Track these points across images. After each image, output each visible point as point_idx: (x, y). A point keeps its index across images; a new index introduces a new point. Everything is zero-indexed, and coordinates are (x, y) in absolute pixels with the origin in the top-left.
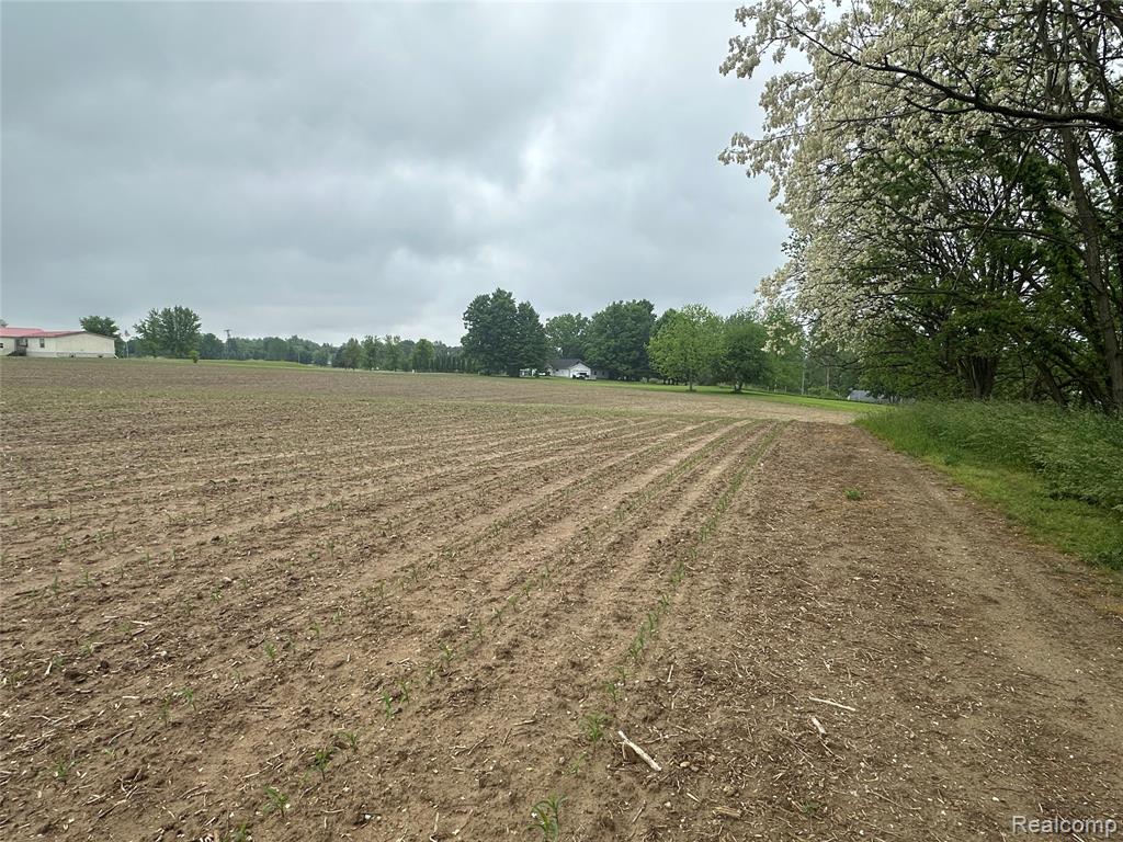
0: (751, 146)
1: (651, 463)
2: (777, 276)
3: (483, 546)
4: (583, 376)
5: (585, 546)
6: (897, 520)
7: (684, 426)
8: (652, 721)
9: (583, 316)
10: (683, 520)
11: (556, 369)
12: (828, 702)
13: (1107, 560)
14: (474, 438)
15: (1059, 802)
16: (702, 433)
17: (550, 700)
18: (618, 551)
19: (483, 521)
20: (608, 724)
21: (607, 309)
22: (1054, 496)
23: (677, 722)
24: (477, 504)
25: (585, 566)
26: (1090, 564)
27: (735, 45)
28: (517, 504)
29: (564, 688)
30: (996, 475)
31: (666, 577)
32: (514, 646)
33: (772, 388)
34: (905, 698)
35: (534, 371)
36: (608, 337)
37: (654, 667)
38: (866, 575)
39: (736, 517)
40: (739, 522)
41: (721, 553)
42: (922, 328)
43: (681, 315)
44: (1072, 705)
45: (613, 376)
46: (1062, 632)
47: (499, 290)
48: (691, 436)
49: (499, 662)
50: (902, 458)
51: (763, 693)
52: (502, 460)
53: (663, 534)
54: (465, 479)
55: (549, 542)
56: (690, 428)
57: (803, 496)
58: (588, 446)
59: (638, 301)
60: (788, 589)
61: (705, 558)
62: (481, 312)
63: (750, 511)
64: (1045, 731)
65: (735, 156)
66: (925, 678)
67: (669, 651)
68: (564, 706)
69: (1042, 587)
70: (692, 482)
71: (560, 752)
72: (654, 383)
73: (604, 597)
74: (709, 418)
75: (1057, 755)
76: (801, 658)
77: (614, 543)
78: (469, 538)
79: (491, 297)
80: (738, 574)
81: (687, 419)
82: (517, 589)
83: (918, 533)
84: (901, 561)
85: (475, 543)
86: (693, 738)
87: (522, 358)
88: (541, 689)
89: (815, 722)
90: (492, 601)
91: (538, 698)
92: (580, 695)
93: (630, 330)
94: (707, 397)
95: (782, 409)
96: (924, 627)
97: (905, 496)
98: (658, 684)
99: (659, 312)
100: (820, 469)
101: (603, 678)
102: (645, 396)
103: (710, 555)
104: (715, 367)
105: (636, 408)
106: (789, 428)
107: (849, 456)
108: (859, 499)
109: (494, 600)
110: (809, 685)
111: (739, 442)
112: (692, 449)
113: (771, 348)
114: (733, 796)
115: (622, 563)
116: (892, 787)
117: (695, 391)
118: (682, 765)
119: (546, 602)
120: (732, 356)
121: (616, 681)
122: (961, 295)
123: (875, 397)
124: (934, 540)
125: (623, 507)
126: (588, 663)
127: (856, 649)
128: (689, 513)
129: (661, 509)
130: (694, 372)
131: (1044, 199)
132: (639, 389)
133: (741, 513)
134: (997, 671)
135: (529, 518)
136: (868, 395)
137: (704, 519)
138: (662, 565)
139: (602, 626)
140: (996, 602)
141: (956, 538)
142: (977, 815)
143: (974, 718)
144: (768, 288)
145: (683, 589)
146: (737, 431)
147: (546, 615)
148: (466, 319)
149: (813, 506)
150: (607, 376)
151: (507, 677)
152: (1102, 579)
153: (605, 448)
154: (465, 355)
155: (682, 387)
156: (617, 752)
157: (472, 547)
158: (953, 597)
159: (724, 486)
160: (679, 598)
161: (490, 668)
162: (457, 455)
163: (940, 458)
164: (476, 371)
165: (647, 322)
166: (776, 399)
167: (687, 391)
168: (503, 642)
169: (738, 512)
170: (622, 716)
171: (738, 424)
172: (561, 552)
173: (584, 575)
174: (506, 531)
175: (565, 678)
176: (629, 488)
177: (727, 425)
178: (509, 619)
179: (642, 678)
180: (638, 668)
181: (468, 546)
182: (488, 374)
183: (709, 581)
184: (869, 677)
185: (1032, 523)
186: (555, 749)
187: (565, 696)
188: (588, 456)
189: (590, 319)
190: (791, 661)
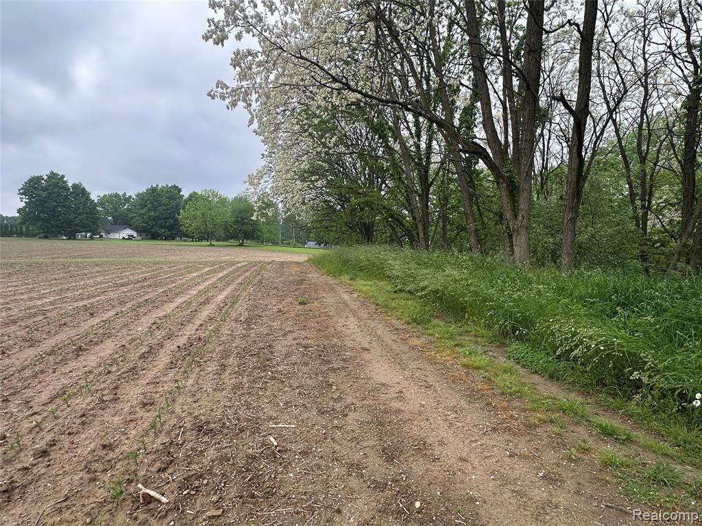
0: (229, 90)
1: (177, 295)
2: (257, 174)
3: (27, 373)
4: (130, 238)
5: (121, 359)
6: (324, 313)
7: (203, 268)
8: (164, 470)
9: (128, 195)
10: (197, 330)
11: (108, 232)
12: (280, 425)
13: (415, 320)
14: (26, 288)
15: (389, 445)
16: (215, 272)
17: (82, 478)
18: (147, 358)
19: (31, 353)
20: (129, 482)
21: (147, 190)
22: (395, 292)
23: (183, 465)
24: (25, 340)
25: (120, 373)
26: (409, 323)
27: (212, 24)
28: (64, 336)
29: (95, 466)
30: (372, 283)
31: (182, 370)
32: (51, 446)
33: (262, 242)
34: (321, 412)
35: (88, 235)
36: (149, 210)
37: (169, 433)
38: (306, 347)
39: (233, 324)
40: (234, 326)
41: (221, 348)
42: (339, 207)
43: (201, 196)
44: (397, 395)
45: (154, 237)
46: (395, 359)
47: (52, 173)
48: (207, 274)
49: (36, 462)
50: (329, 278)
51: (242, 431)
52: (51, 303)
53: (182, 341)
54: (14, 322)
55: (91, 360)
56: (207, 269)
57: (275, 305)
58: (129, 287)
59: (170, 186)
60: (261, 363)
61: (210, 352)
62: (36, 189)
63: (242, 318)
64: (386, 412)
65: (218, 95)
66: (332, 398)
67: (180, 419)
68: (94, 480)
69: (388, 338)
70: (205, 304)
71: (88, 514)
72: (185, 241)
73: (133, 392)
74: (220, 263)
75: (389, 422)
76: (267, 403)
77: (144, 353)
78: (14, 369)
79: (45, 177)
80: (231, 359)
81: (206, 264)
82: (59, 401)
83: (334, 319)
84: (324, 336)
85: (19, 372)
86: (194, 472)
87: (77, 225)
88: (74, 473)
89: (272, 439)
90: (33, 415)
91: (71, 479)
92: (108, 467)
93: (165, 205)
94: (221, 249)
95: (269, 255)
96: (334, 370)
97: (329, 299)
98: (171, 443)
99: (185, 194)
100: (285, 289)
101: (128, 450)
102: (178, 249)
103: (214, 351)
104: (226, 229)
105: (171, 258)
106: (270, 265)
107: (303, 280)
108: (305, 304)
109: (35, 413)
110: (271, 418)
111: (239, 276)
112: (207, 283)
113: (257, 218)
114: (217, 502)
115: (150, 366)
116: (312, 464)
117: (214, 245)
118: (184, 493)
119: (84, 406)
120: (235, 223)
121: (139, 450)
122: (355, 189)
123: (320, 245)
124: (342, 321)
125: (154, 327)
126: (117, 442)
127: (298, 391)
128: (201, 325)
129: (182, 324)
130: (212, 233)
131: (386, 142)
132: (175, 245)
133: (236, 320)
134: (367, 386)
135: (74, 345)
136: (316, 244)
137: (211, 328)
138: (180, 362)
139: (130, 413)
140: (368, 350)
141: (352, 319)
142: (352, 465)
143: (354, 414)
144: (253, 180)
145: (194, 376)
146: (238, 269)
147: (83, 415)
148: (22, 194)
149: (280, 311)
150: (150, 236)
151: (43, 471)
152: (412, 330)
153: (143, 287)
154: (23, 223)
155: (205, 243)
156: (136, 499)
157: (17, 375)
158: (348, 351)
159: (226, 305)
160: (191, 381)
161: (26, 468)
162: (8, 303)
163: (348, 277)
164: (34, 236)
165: (177, 200)
166: (265, 249)
167: (208, 246)
168: (41, 445)
169: (234, 320)
170: (141, 473)
171: (239, 265)
172: (100, 366)
173: (119, 380)
174: (51, 358)
175: (96, 458)
176: (159, 313)
177: (232, 266)
178: (48, 426)
179: (159, 443)
180: (157, 436)
181: (12, 375)
182: (46, 237)
183: (212, 367)
184: (304, 405)
185: (386, 306)
186: (83, 514)
187: (96, 471)
188: (129, 294)
189: (134, 197)
190: (260, 406)
